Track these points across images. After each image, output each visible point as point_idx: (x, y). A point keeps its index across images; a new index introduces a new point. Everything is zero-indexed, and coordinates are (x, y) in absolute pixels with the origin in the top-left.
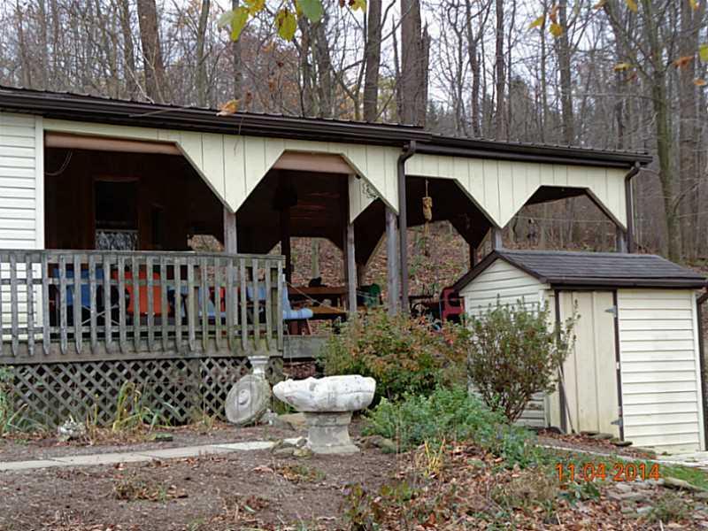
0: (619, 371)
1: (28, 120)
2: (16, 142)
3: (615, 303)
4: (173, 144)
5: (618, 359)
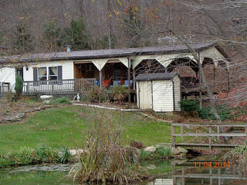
0: (152, 96)
1: (71, 61)
2: (70, 64)
3: (152, 83)
4: (91, 61)
5: (152, 93)
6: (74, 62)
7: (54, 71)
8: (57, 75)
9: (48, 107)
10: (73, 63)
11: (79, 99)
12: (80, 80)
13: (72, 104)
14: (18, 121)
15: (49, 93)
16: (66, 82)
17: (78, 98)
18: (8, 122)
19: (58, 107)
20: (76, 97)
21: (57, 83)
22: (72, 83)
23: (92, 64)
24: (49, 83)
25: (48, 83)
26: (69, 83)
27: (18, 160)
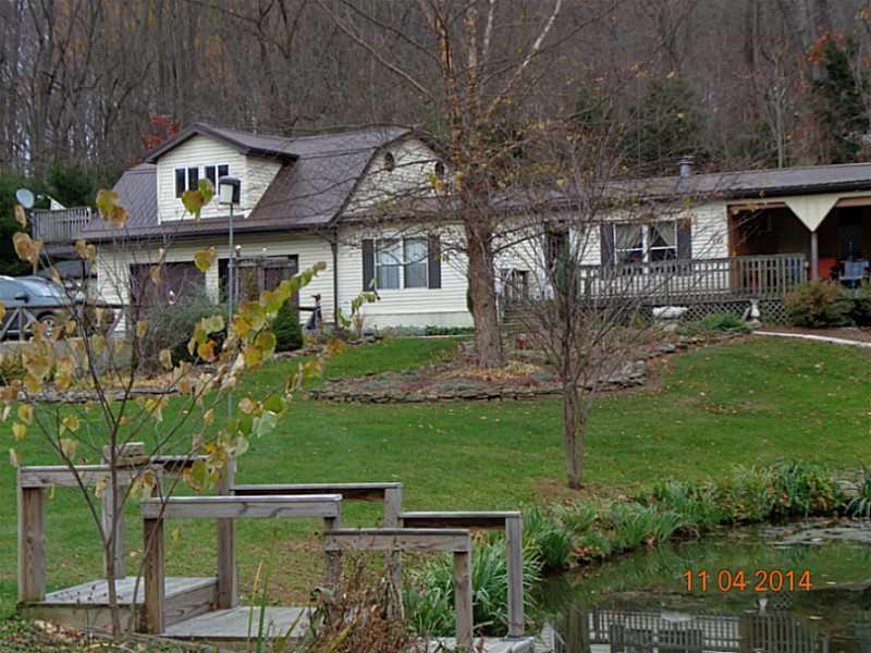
1: (720, 202)
4: (783, 203)
6: (729, 207)
7: (664, 234)
8: (675, 247)
9: (695, 343)
10: (725, 209)
11: (758, 318)
12: (753, 260)
13: (749, 332)
14: (640, 384)
15: (657, 301)
16: (710, 268)
17: (755, 312)
18: (614, 387)
19: (719, 341)
20: (750, 312)
21: (674, 270)
22: (724, 270)
23: (788, 210)
24: (651, 271)
25: (646, 270)
26: (718, 270)
27: (738, 507)
